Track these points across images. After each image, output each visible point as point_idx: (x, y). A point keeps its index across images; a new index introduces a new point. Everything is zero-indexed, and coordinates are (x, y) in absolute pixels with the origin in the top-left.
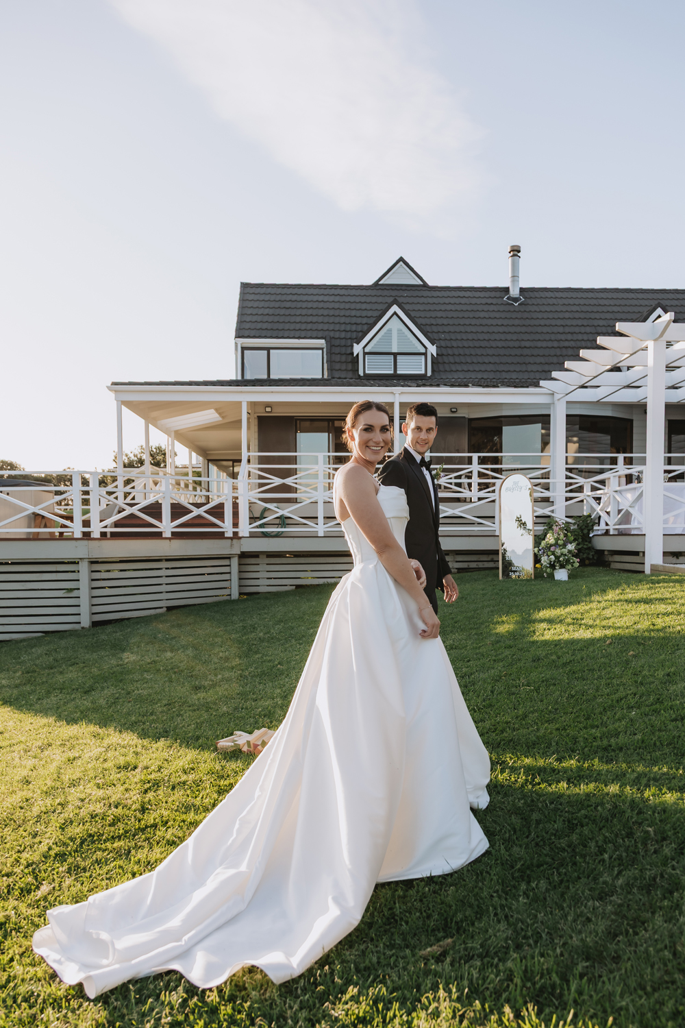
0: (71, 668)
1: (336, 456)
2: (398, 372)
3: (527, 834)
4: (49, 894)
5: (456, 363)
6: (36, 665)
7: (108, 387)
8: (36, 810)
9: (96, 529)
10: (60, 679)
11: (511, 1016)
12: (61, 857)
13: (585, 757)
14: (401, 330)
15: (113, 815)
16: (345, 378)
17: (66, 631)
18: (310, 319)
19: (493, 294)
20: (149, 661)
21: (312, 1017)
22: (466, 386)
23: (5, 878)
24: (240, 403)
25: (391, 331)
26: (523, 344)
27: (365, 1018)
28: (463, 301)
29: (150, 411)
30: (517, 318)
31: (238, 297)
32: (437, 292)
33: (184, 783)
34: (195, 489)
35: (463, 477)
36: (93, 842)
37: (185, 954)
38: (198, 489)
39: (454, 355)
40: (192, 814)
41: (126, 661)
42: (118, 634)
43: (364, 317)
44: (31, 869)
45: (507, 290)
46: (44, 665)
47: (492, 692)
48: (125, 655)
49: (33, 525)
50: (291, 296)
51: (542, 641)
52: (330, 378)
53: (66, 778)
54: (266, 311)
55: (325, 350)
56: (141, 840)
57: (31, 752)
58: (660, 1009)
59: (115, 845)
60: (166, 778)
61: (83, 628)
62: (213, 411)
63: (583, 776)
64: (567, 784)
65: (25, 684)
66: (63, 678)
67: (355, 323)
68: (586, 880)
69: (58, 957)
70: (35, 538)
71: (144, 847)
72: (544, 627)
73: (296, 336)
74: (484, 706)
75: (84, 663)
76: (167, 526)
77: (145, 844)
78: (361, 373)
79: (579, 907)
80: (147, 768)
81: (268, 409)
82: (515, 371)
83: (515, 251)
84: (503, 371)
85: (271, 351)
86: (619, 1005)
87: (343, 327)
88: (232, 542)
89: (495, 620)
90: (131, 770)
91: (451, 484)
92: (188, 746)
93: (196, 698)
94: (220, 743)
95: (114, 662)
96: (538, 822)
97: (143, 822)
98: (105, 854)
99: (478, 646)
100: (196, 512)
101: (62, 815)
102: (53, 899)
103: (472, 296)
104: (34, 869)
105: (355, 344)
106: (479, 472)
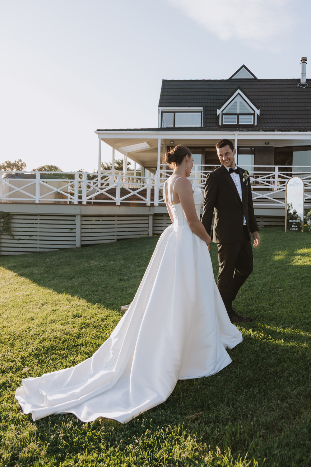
0: (66, 267)
1: (205, 167)
2: (240, 124)
3: (256, 364)
4: (27, 372)
5: (270, 118)
6: (52, 265)
7: (95, 132)
8: (32, 333)
9: (85, 200)
10: (61, 271)
11: (220, 452)
12: (37, 355)
13: (297, 327)
14: (242, 102)
15: (64, 338)
16: (212, 127)
17: (69, 249)
18: (196, 97)
19: (291, 83)
20: (102, 265)
21: (127, 442)
22: (274, 131)
23: (10, 363)
24: (157, 139)
25: (236, 102)
26: (307, 108)
27: (151, 445)
28: (275, 86)
29: (115, 143)
30: (304, 95)
31: (161, 87)
32: (262, 82)
33: (100, 326)
34: (137, 181)
35: (271, 178)
36: (53, 350)
37: (78, 406)
38: (139, 181)
39: (269, 114)
40: (100, 341)
41: (92, 265)
42: (91, 251)
43: (223, 96)
44: (23, 359)
45: (299, 80)
46: (55, 265)
47: (261, 291)
48: (92, 262)
49: (57, 197)
50: (187, 86)
51: (295, 266)
52: (204, 127)
53: (49, 319)
54: (174, 94)
55: (203, 113)
56: (74, 351)
57: (38, 306)
58: (293, 457)
59: (62, 352)
60: (93, 323)
61: (77, 247)
62: (146, 143)
63: (293, 337)
64: (284, 340)
65: (45, 273)
66: (62, 271)
67: (219, 99)
68: (278, 389)
69: (23, 401)
70: (58, 203)
71: (74, 354)
72: (299, 258)
73: (188, 106)
74: (255, 297)
75: (73, 264)
76: (118, 199)
77: (75, 353)
78: (220, 124)
79: (270, 403)
80: (85, 317)
81: (172, 143)
82: (302, 122)
83: (304, 60)
84: (295, 122)
85: (176, 113)
86: (274, 453)
87: (212, 101)
88: (150, 208)
89: (275, 253)
90: (79, 317)
91: (264, 181)
92: (107, 308)
93: (119, 285)
94: (122, 308)
95: (86, 265)
96: (263, 358)
97: (76, 342)
98: (56, 356)
99: (262, 266)
100: (133, 193)
101: (42, 336)
102: (28, 374)
103: (280, 84)
104: (24, 360)
105: (217, 110)
106: (278, 175)
